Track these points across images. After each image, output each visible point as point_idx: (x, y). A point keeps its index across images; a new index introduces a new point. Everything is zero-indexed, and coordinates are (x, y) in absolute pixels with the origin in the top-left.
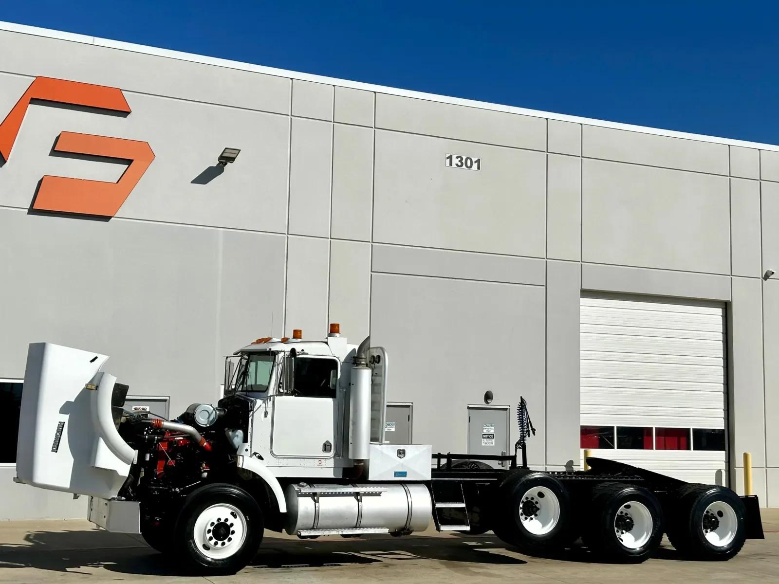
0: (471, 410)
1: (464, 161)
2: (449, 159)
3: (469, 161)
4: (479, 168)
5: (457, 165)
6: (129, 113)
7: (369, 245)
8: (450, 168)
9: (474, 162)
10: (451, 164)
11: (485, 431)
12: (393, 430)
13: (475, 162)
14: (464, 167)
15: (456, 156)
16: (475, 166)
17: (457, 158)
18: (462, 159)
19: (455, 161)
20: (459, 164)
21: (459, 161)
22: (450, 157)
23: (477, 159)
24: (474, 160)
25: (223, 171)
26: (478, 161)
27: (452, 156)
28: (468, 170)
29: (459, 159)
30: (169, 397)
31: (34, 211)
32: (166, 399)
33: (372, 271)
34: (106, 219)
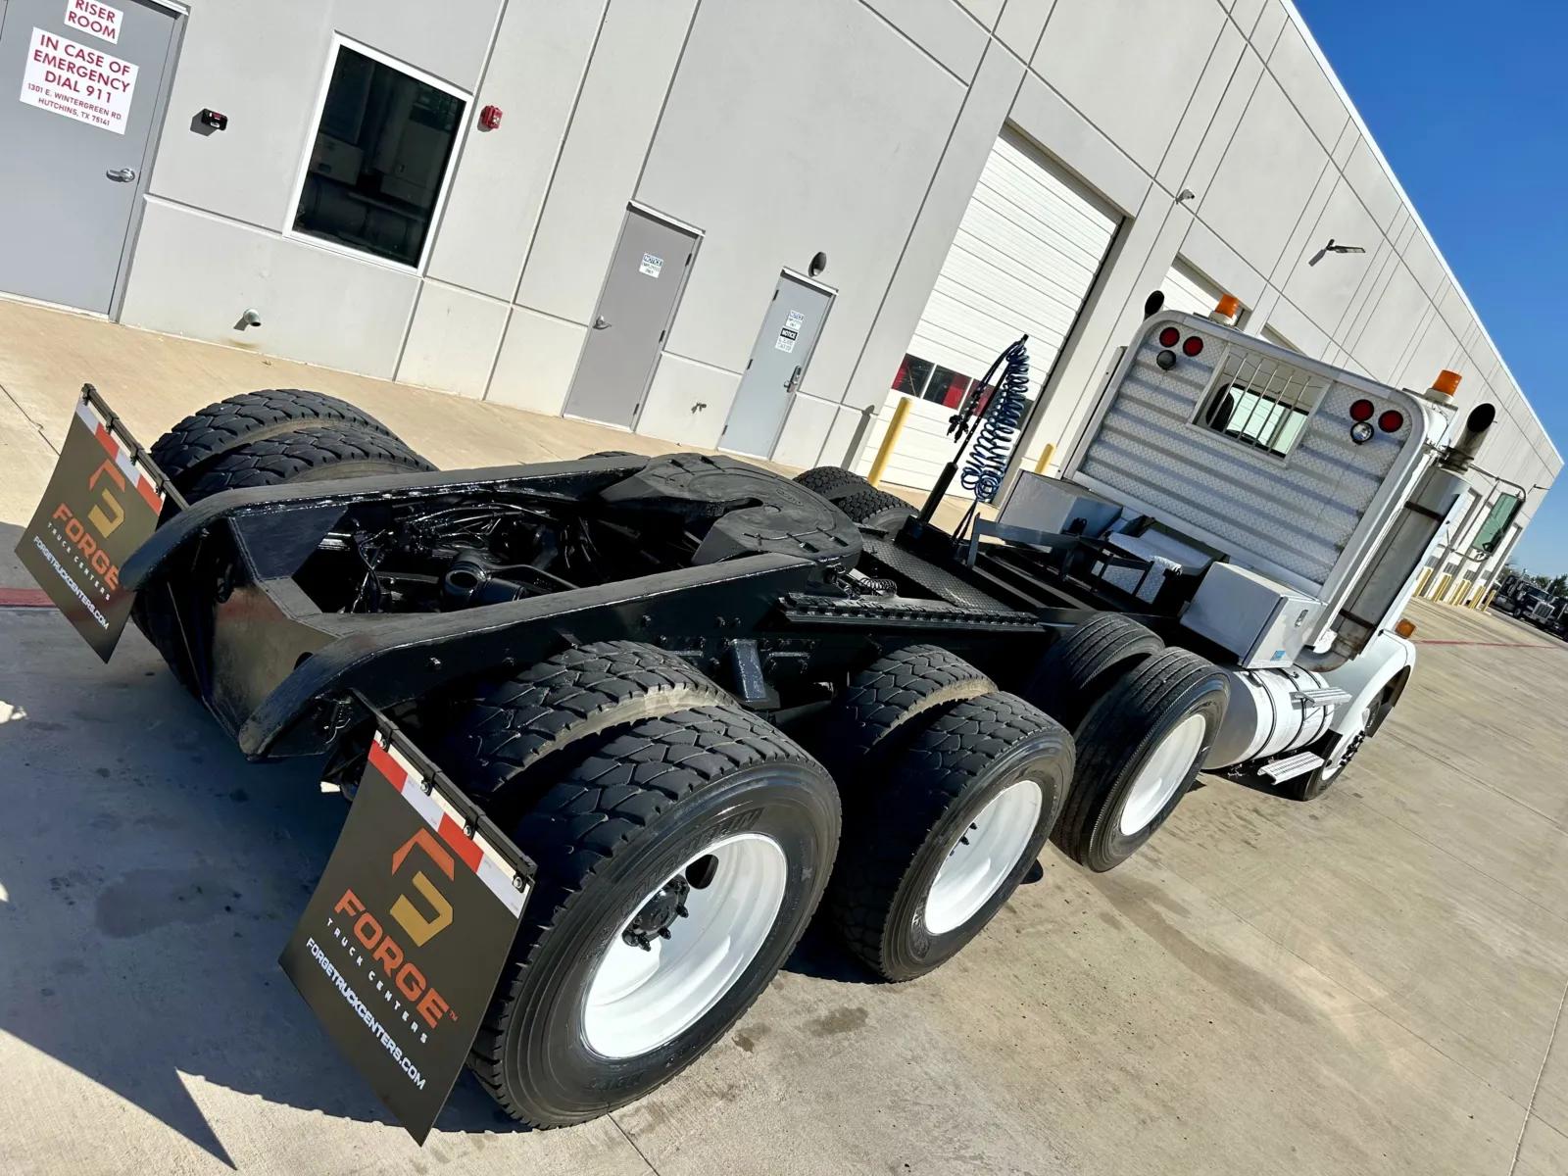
0: (784, 279)
11: (788, 323)
12: (656, 274)
30: (188, 8)
32: (178, 9)
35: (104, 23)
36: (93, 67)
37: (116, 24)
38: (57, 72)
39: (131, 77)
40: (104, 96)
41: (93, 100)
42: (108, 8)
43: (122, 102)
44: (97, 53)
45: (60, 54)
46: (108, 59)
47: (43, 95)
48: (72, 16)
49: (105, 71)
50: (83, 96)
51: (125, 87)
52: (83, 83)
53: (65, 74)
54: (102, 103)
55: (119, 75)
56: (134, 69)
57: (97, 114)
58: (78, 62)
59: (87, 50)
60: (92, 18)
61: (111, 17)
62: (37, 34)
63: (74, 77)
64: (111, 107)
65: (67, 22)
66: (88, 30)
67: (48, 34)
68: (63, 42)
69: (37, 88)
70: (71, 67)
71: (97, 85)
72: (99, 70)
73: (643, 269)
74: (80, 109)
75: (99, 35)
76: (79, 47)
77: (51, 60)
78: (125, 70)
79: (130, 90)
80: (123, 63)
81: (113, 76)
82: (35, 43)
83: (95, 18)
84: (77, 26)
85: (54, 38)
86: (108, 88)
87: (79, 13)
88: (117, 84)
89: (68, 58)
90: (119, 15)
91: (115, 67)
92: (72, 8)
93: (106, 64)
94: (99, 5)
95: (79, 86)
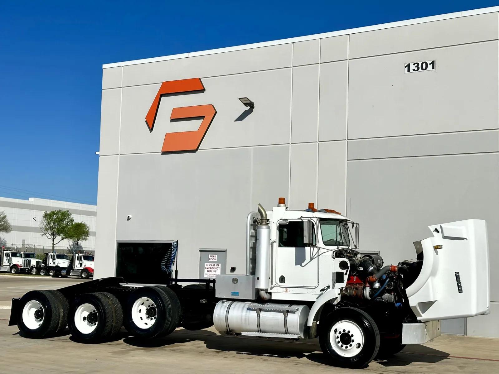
1: (420, 66)
2: (407, 67)
3: (424, 65)
4: (433, 68)
5: (414, 70)
6: (204, 90)
7: (346, 142)
8: (409, 73)
10: (409, 71)
13: (430, 64)
14: (420, 70)
15: (413, 63)
16: (430, 67)
17: (414, 64)
18: (418, 64)
19: (412, 67)
20: (416, 69)
21: (416, 67)
22: (408, 66)
23: (431, 62)
24: (429, 63)
25: (252, 111)
26: (433, 63)
27: (409, 64)
28: (425, 72)
29: (416, 65)
31: (164, 153)
32: (225, 250)
33: (348, 160)
34: (194, 151)
35: (214, 258)
36: (214, 267)
38: (209, 270)
39: (220, 267)
40: (216, 271)
41: (215, 273)
42: (215, 255)
43: (219, 271)
44: (214, 264)
45: (209, 266)
46: (216, 264)
47: (207, 275)
49: (216, 267)
50: (213, 273)
51: (219, 268)
52: (213, 270)
53: (210, 270)
55: (218, 267)
56: (220, 264)
58: (212, 267)
59: (212, 264)
60: (212, 258)
61: (215, 257)
62: (205, 264)
63: (211, 270)
64: (218, 273)
65: (209, 260)
66: (212, 260)
68: (209, 264)
69: (206, 274)
70: (211, 268)
71: (215, 270)
74: (213, 275)
75: (214, 261)
76: (211, 264)
77: (208, 268)
78: (219, 265)
79: (220, 269)
80: (218, 264)
81: (217, 267)
82: (205, 266)
83: (213, 258)
84: (211, 260)
85: (208, 264)
87: (211, 258)
88: (218, 268)
89: (210, 267)
90: (216, 255)
91: (217, 265)
92: (209, 257)
93: (216, 265)
94: (213, 255)
95: (213, 271)
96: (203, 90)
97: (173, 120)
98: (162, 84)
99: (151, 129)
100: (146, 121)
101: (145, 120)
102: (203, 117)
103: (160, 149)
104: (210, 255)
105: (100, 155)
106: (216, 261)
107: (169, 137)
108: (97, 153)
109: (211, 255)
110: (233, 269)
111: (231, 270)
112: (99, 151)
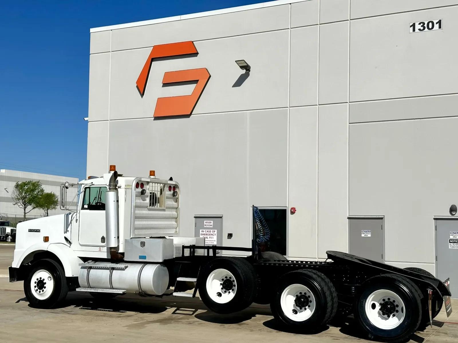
0: (438, 221)
1: (426, 25)
2: (412, 27)
3: (430, 24)
4: (440, 27)
5: (420, 30)
6: (198, 53)
7: (347, 104)
8: (414, 33)
9: (435, 24)
10: (414, 30)
11: (451, 237)
12: (369, 236)
13: (437, 23)
14: (426, 29)
15: (418, 23)
16: (436, 26)
17: (420, 24)
18: (424, 24)
19: (418, 27)
20: (422, 28)
21: (422, 26)
22: (414, 25)
23: (437, 21)
24: (435, 22)
25: (249, 75)
26: (440, 22)
27: (415, 23)
28: (431, 31)
29: (422, 24)
30: (222, 215)
31: (156, 118)
32: (221, 216)
33: (349, 123)
34: (188, 116)
35: (210, 224)
37: (212, 224)
38: (204, 236)
39: (216, 233)
40: (212, 238)
41: (211, 239)
43: (215, 238)
44: (210, 230)
45: (204, 233)
46: (212, 230)
48: (205, 226)
49: (212, 233)
52: (209, 236)
54: (212, 239)
55: (214, 233)
56: (216, 231)
57: (211, 242)
58: (207, 233)
59: (208, 230)
60: (208, 224)
61: (211, 222)
62: (201, 230)
63: (207, 236)
64: (213, 240)
65: (205, 227)
66: (208, 227)
67: (202, 230)
68: (205, 230)
71: (211, 236)
72: (210, 233)
73: (363, 235)
74: (209, 242)
75: (210, 227)
76: (207, 230)
77: (203, 234)
78: (215, 231)
79: (216, 235)
80: (214, 230)
81: (213, 233)
82: (201, 233)
83: (209, 224)
84: (206, 227)
85: (203, 230)
86: (213, 236)
87: (206, 224)
88: (214, 235)
89: (206, 233)
90: (212, 222)
91: (213, 232)
92: (205, 224)
93: (211, 232)
94: (209, 221)
95: (208, 238)
96: (196, 54)
97: (165, 85)
98: (153, 47)
99: (142, 95)
100: (137, 87)
101: (136, 85)
102: (196, 82)
103: (152, 114)
104: (205, 221)
105: (89, 121)
106: (212, 227)
107: (161, 102)
108: (86, 119)
109: (207, 221)
110: (230, 236)
111: (228, 236)
112: (88, 117)
